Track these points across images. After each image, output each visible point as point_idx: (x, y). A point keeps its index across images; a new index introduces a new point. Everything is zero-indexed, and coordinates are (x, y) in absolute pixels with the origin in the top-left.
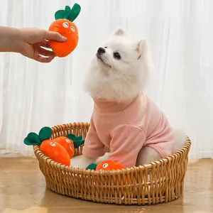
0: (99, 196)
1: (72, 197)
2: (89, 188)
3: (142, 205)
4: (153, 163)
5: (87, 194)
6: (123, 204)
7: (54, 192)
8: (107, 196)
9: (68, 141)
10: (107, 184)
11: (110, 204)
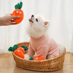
0: (36, 69)
1: (26, 69)
2: (32, 66)
3: (50, 71)
4: (55, 58)
5: (32, 68)
6: (44, 72)
7: (20, 67)
8: (39, 69)
9: (23, 49)
10: (39, 65)
11: (40, 71)
